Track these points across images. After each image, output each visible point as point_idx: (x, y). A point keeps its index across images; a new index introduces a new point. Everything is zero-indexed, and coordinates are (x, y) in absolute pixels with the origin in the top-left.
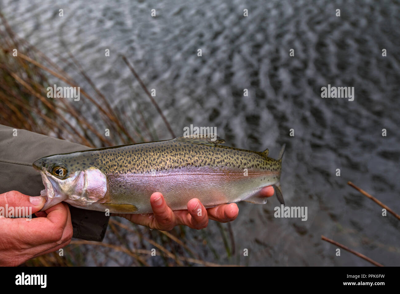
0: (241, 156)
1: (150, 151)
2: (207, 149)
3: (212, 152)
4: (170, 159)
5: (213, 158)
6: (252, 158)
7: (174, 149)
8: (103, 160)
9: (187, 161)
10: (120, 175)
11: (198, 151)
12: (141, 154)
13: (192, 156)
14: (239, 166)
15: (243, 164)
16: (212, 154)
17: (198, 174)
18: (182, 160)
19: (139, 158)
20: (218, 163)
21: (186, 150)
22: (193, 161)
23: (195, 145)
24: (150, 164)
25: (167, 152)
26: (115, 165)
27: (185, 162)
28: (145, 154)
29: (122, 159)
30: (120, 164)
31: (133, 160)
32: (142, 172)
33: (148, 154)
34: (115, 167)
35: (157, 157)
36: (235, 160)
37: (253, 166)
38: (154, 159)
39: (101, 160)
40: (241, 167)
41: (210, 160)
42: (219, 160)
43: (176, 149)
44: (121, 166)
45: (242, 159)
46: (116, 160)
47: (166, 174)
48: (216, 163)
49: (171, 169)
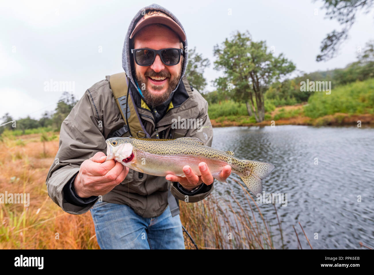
0: (209, 150)
1: (162, 144)
2: (192, 145)
3: (194, 147)
4: (172, 149)
5: (194, 150)
6: (215, 153)
7: (175, 144)
8: (136, 142)
9: (181, 151)
10: (143, 152)
11: (187, 146)
12: (157, 144)
13: (184, 148)
14: (207, 156)
15: (209, 155)
16: (194, 148)
17: (186, 158)
18: (178, 150)
19: (155, 146)
20: (196, 153)
21: (181, 145)
22: (184, 151)
23: (185, 143)
24: (161, 150)
25: (171, 145)
26: (141, 146)
27: (180, 151)
28: (159, 145)
29: (146, 144)
30: (144, 147)
31: (151, 146)
32: (155, 154)
33: (160, 145)
34: (141, 147)
35: (165, 147)
36: (205, 152)
37: (215, 157)
38: (163, 148)
39: (135, 142)
40: (208, 157)
41: (192, 151)
42: (197, 152)
43: (176, 144)
44: (144, 148)
45: (209, 152)
46: (143, 144)
47: (169, 157)
48: (195, 153)
49: (172, 154)
